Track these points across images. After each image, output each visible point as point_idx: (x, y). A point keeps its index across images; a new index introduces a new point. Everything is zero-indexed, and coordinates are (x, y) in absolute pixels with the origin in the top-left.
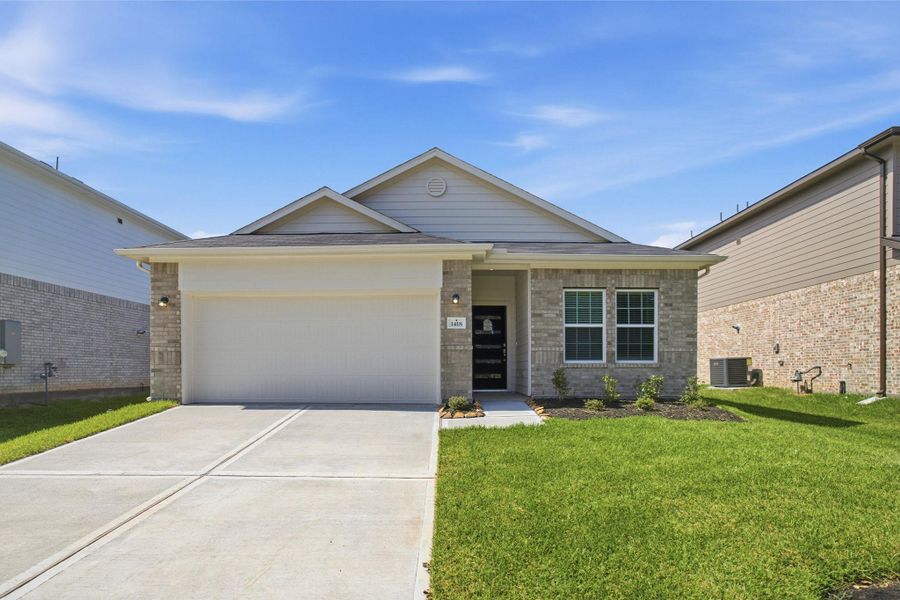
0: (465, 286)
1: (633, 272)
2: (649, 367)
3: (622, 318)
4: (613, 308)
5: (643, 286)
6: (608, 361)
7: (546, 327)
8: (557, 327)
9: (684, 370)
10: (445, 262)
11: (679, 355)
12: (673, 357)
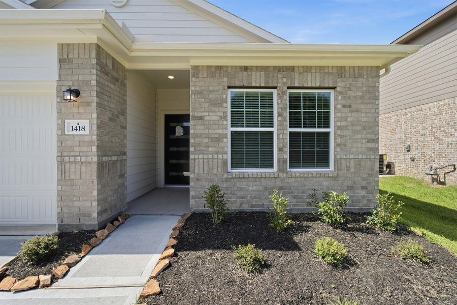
0: (88, 78)
1: (307, 69)
2: (326, 176)
3: (294, 121)
4: (285, 109)
5: (318, 85)
6: (280, 170)
7: (207, 131)
8: (221, 131)
9: (364, 179)
10: (62, 46)
11: (359, 162)
12: (352, 163)
